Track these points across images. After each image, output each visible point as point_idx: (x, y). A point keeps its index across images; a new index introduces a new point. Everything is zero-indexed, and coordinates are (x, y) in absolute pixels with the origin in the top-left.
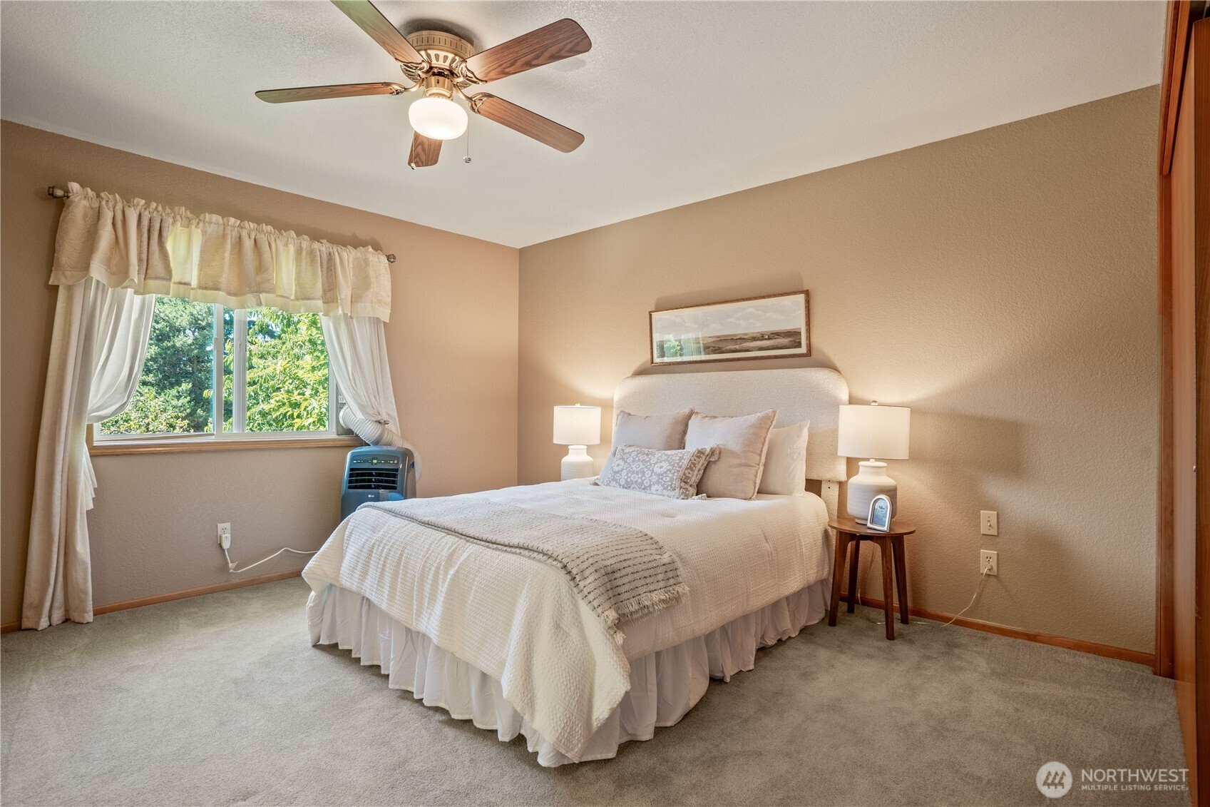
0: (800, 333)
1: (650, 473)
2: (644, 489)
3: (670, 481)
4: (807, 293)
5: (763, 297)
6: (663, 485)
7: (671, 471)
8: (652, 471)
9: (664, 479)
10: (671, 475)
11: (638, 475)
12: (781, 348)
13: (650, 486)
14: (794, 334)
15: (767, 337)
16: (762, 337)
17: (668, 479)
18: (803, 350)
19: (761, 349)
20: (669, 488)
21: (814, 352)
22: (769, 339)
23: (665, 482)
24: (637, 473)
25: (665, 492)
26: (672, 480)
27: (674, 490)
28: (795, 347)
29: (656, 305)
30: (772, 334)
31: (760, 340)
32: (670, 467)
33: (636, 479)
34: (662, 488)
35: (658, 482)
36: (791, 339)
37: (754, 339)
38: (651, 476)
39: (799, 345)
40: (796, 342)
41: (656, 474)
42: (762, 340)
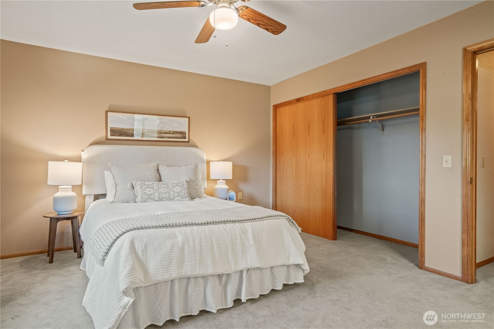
0: (186, 133)
1: (173, 192)
2: (170, 200)
3: (184, 194)
4: (189, 118)
5: (172, 116)
6: (181, 197)
7: (183, 190)
8: (174, 191)
9: (181, 194)
10: (184, 192)
11: (166, 194)
12: (178, 138)
13: (174, 198)
14: (183, 134)
15: (172, 133)
16: (169, 133)
17: (183, 194)
18: (188, 140)
19: (169, 138)
20: (184, 197)
21: (190, 141)
22: (173, 134)
23: (182, 195)
24: (165, 193)
25: (182, 199)
26: (185, 194)
27: (186, 198)
28: (184, 138)
29: (109, 107)
30: (174, 132)
31: (168, 134)
32: (181, 189)
33: (165, 196)
34: (181, 198)
35: (179, 196)
36: (182, 135)
37: (166, 133)
38: (174, 193)
39: (185, 138)
40: (184, 137)
41: (176, 192)
42: (170, 134)
